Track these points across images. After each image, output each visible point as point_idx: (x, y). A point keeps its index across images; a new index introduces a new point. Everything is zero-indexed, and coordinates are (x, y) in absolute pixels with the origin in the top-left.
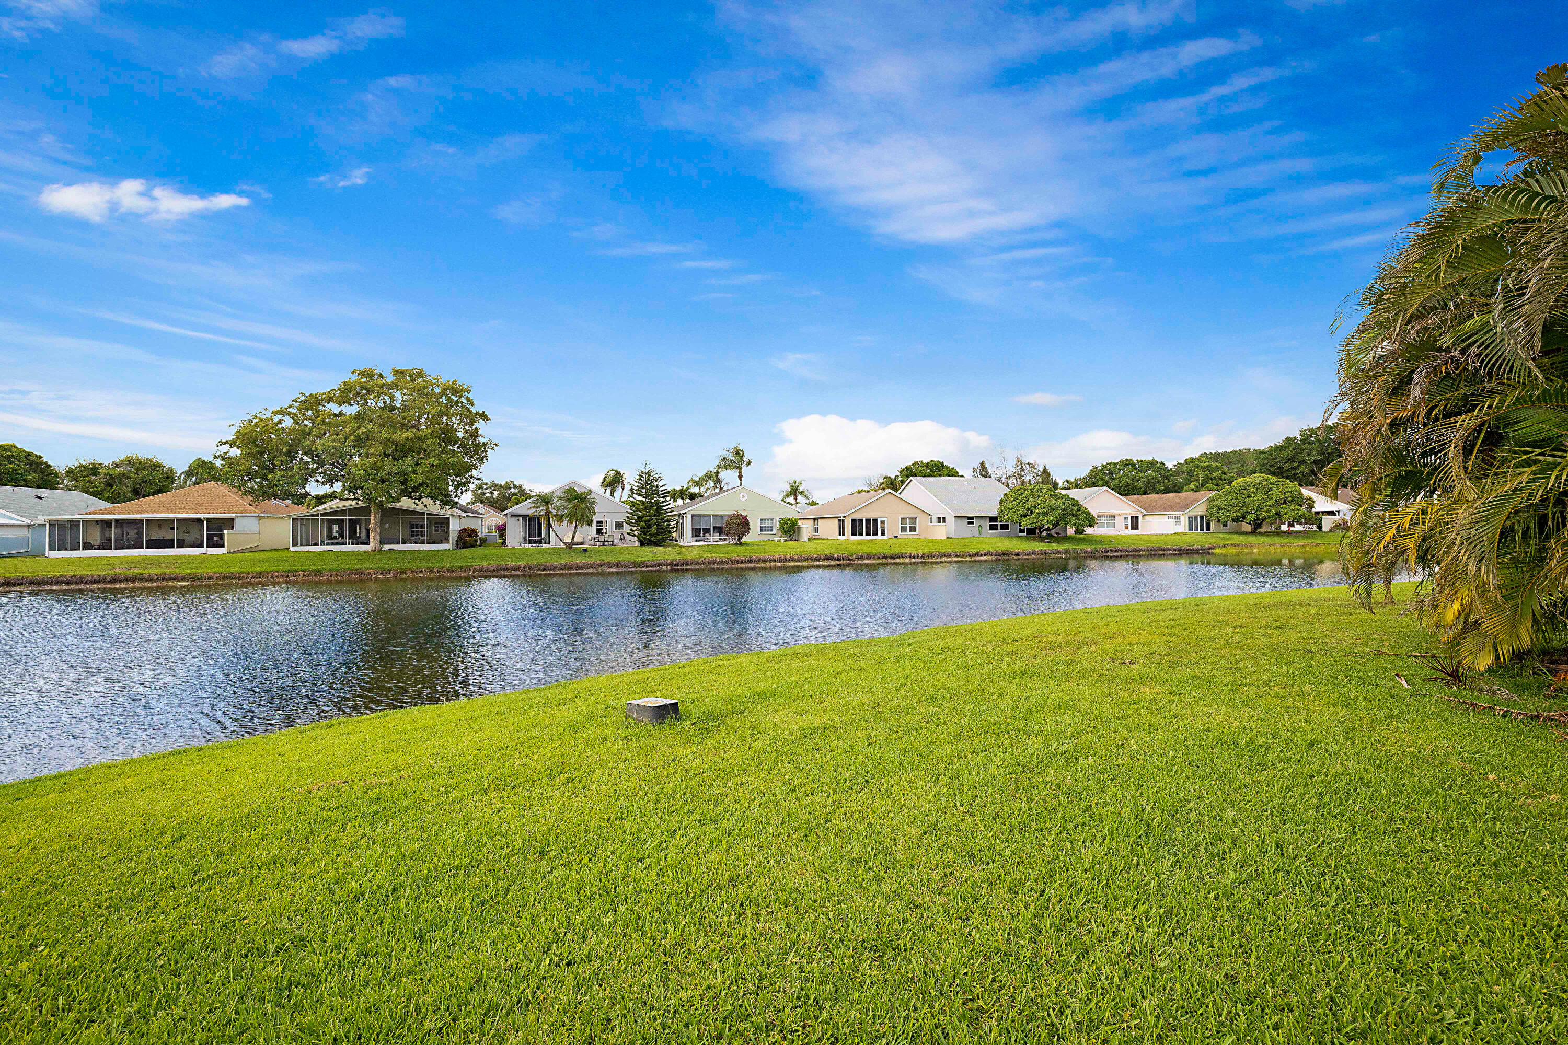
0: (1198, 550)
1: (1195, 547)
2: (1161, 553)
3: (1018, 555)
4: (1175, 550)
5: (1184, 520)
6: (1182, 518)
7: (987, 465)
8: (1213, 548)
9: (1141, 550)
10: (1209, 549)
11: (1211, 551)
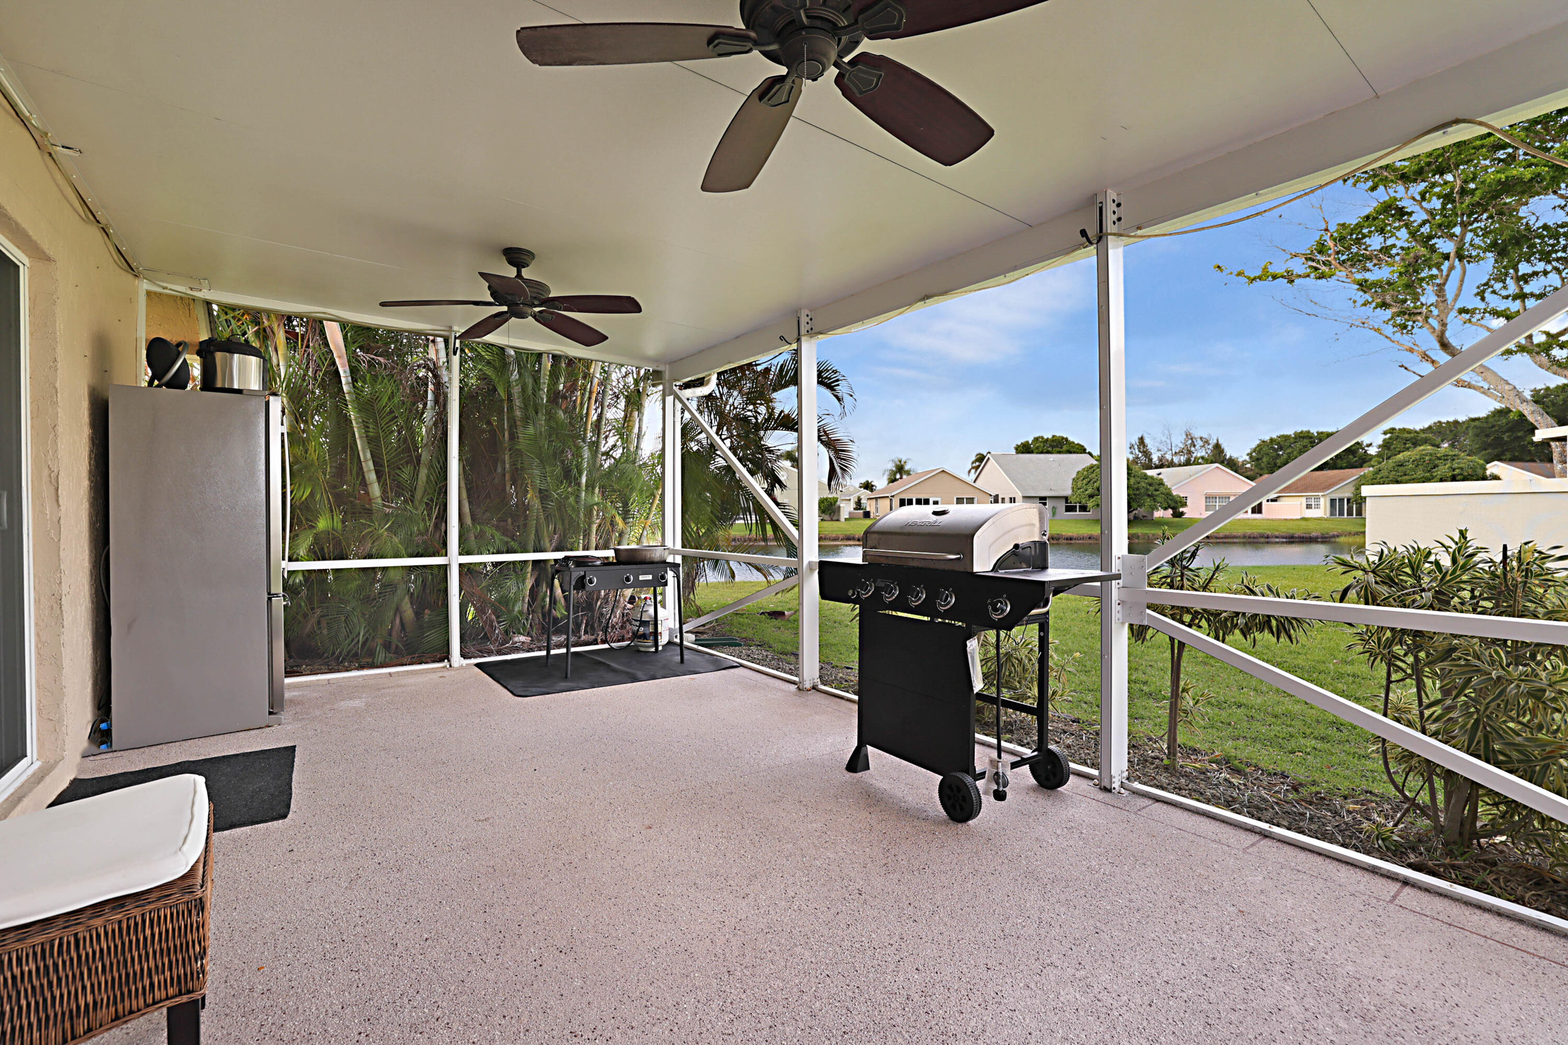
0: (1317, 538)
1: (1314, 534)
2: (1262, 540)
3: (1071, 539)
4: (1283, 537)
5: (1324, 503)
6: (1322, 500)
7: (1147, 441)
8: (1338, 536)
9: (1235, 537)
10: (1334, 536)
11: (1333, 540)
